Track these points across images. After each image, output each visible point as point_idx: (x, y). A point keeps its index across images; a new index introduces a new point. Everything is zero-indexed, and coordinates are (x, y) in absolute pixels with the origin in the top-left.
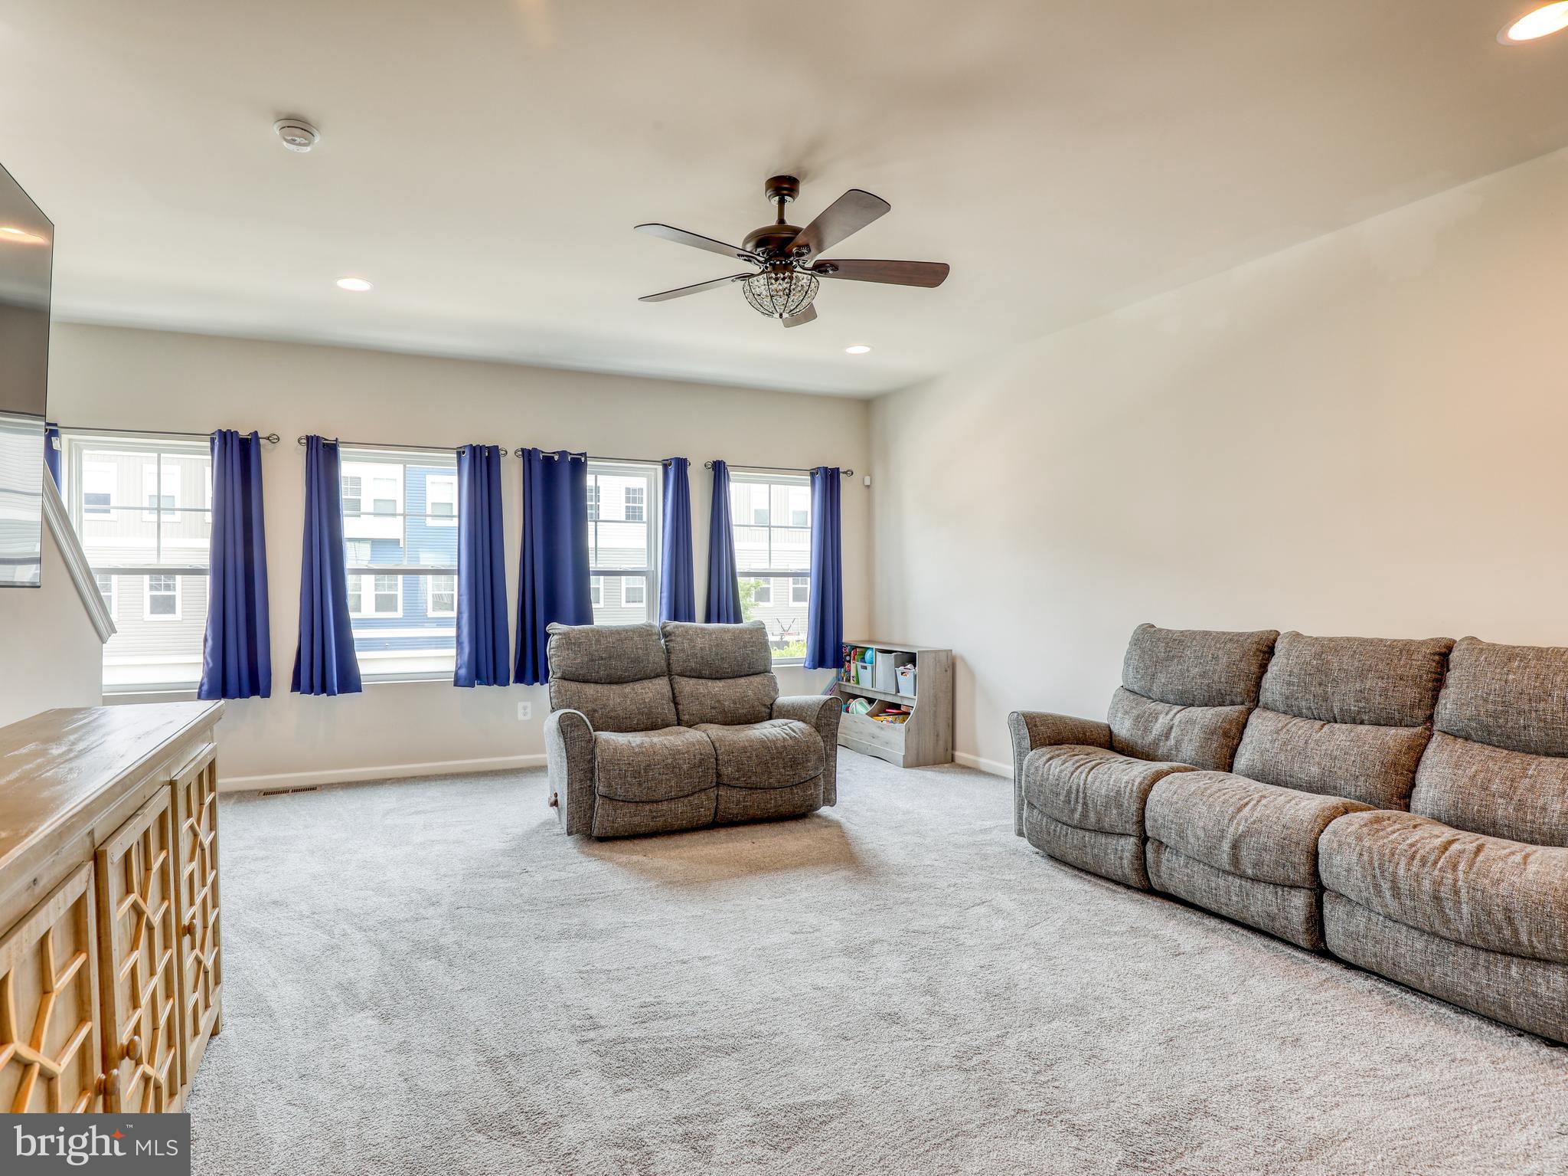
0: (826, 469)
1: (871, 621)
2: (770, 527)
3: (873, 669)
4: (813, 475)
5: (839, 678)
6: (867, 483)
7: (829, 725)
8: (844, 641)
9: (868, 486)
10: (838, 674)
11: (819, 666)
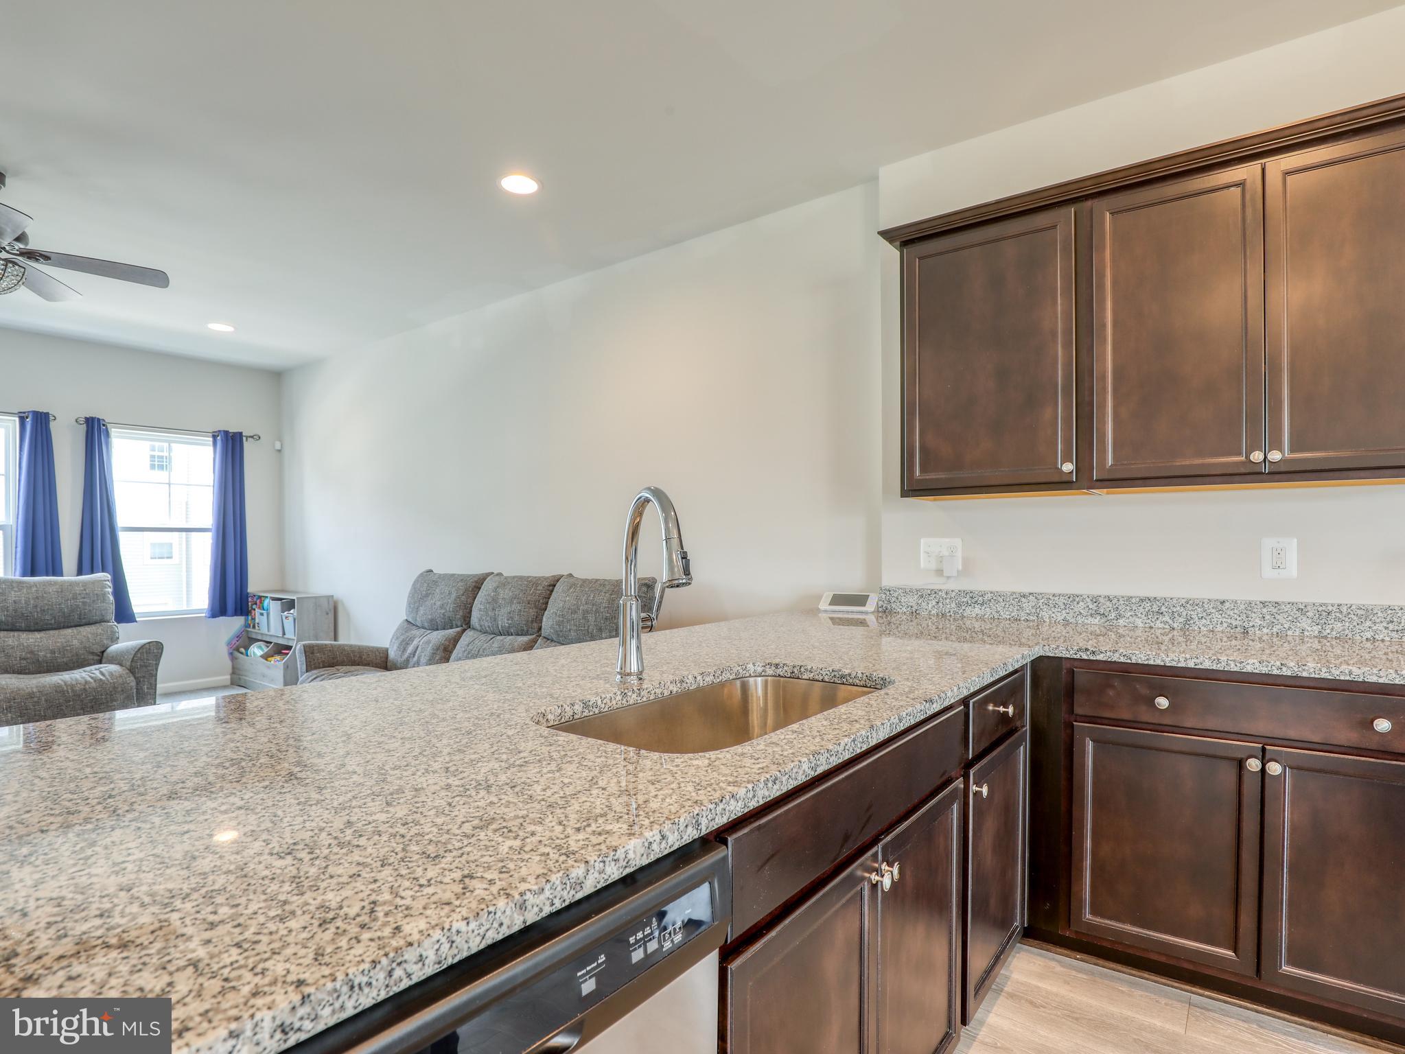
0: (226, 433)
1: (282, 571)
2: (169, 484)
3: (268, 615)
4: (214, 437)
5: (247, 626)
6: (278, 446)
7: (146, 667)
8: (249, 590)
9: (279, 451)
10: (246, 620)
11: (222, 615)
